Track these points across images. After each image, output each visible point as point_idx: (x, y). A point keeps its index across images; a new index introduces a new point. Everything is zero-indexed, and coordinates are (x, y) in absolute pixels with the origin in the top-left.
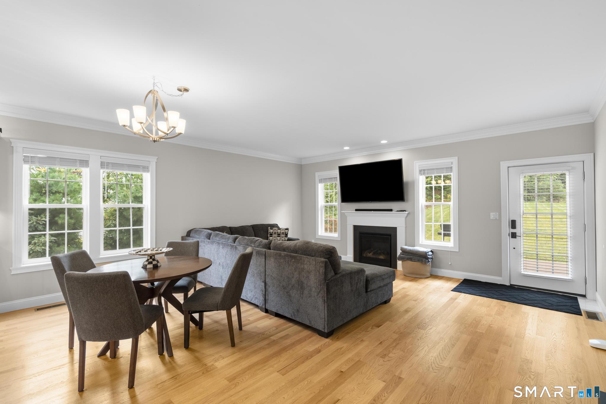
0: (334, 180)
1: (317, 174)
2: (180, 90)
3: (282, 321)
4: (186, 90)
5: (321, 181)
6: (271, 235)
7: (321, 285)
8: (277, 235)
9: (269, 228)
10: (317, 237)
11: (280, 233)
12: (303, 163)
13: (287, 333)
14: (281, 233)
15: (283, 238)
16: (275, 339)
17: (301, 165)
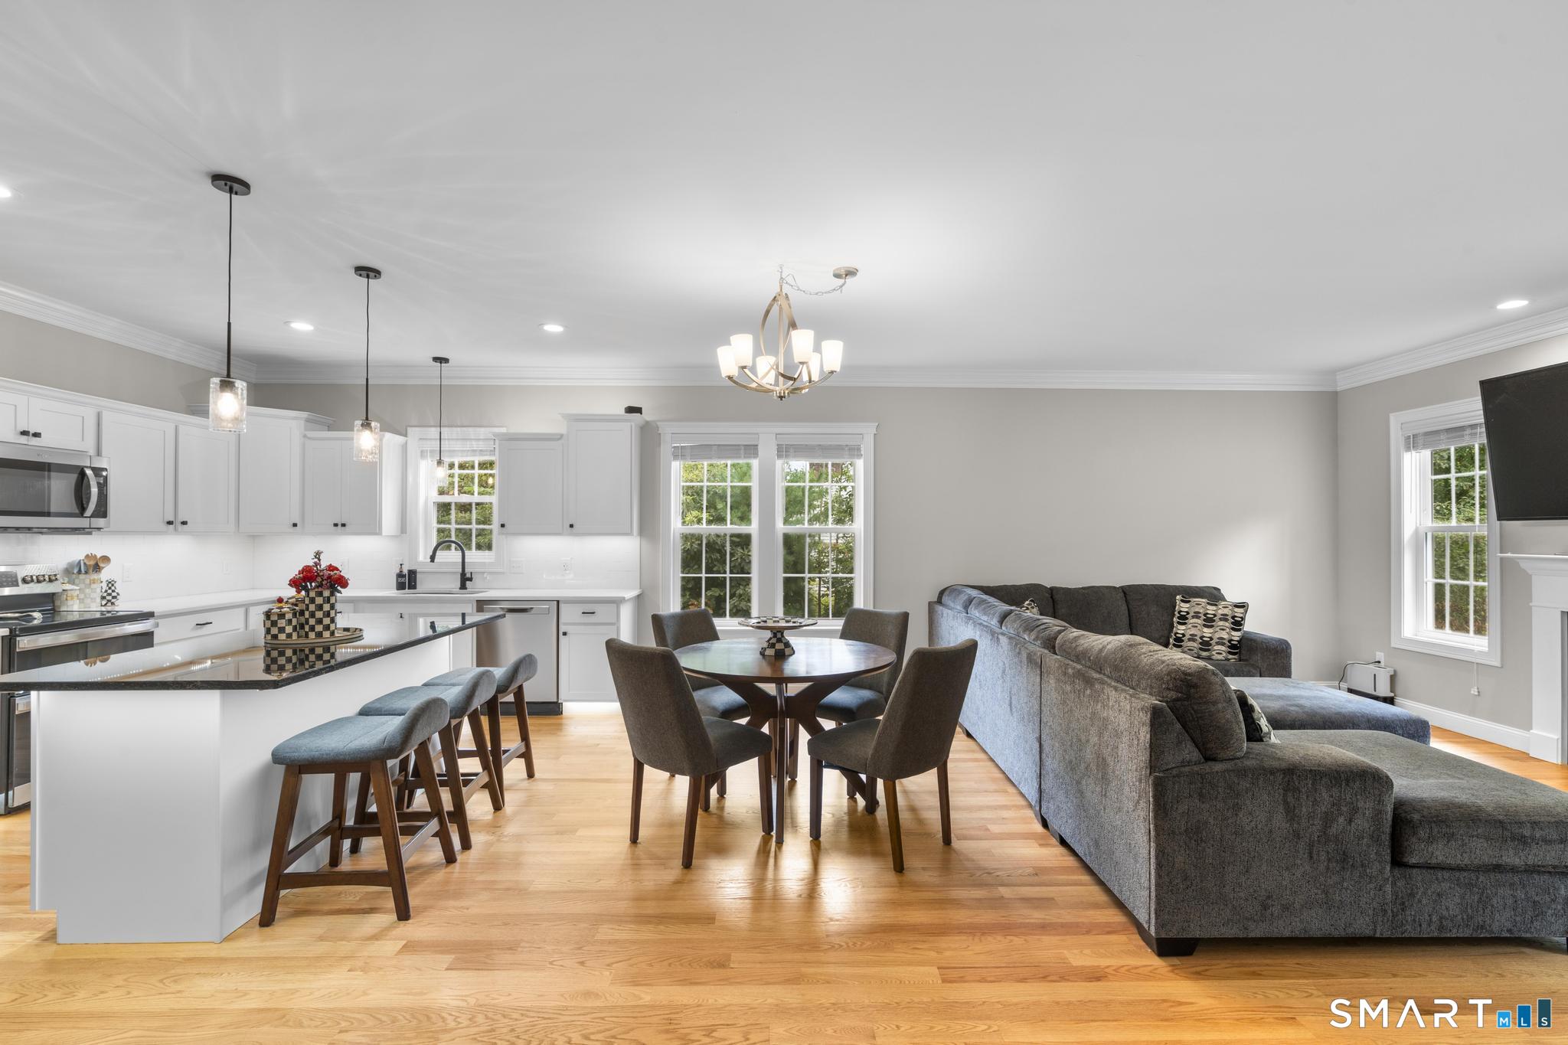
0: (1471, 434)
1: (1396, 420)
2: (837, 276)
3: (1070, 861)
4: (851, 273)
5: (1413, 442)
6: (1183, 619)
7: (1140, 781)
8: (1204, 620)
9: (1178, 597)
10: (1393, 645)
11: (1215, 615)
12: (1343, 384)
13: (1051, 895)
14: (1219, 616)
15: (1224, 632)
16: (1006, 896)
17: (1336, 393)
